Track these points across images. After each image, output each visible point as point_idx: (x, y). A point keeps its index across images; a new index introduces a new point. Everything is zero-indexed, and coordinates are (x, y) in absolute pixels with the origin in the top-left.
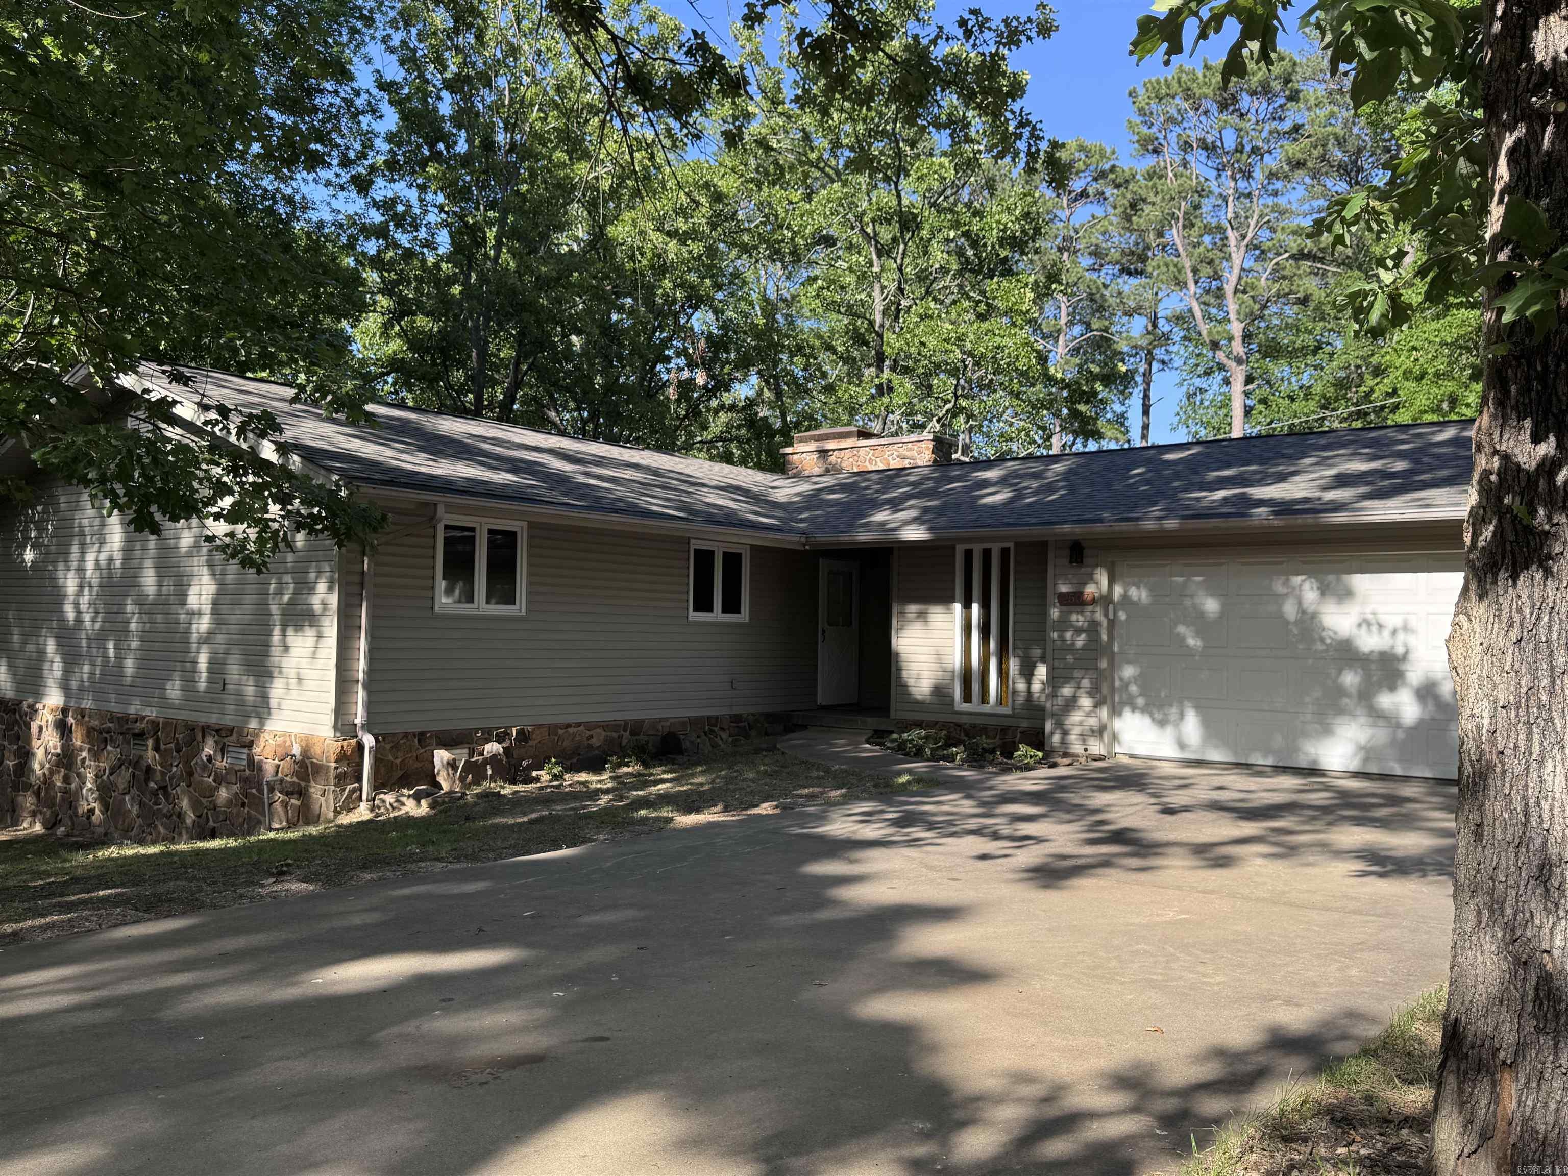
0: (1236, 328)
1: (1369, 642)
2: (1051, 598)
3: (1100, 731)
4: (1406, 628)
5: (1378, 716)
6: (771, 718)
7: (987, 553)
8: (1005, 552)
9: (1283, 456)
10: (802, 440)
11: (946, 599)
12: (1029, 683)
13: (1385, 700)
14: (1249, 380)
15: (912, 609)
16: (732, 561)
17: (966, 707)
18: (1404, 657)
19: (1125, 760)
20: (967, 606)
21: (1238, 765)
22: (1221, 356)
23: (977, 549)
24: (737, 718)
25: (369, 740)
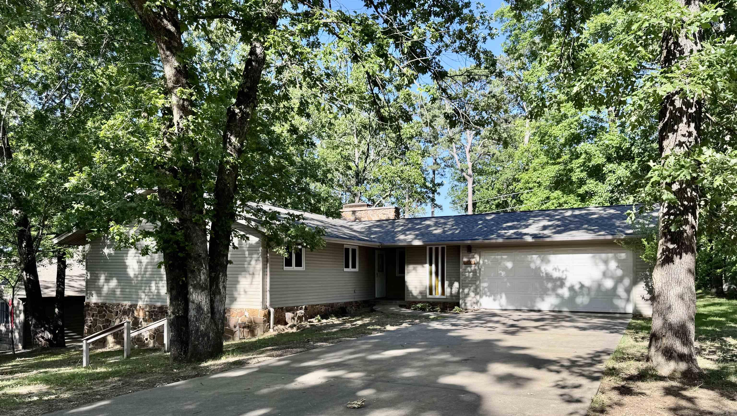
0: (470, 165)
1: (556, 275)
2: (461, 263)
3: (477, 303)
4: (566, 270)
5: (558, 295)
6: (365, 302)
7: (437, 249)
8: (443, 249)
9: (523, 219)
10: (346, 207)
11: (422, 263)
12: (451, 289)
13: (560, 291)
14: (474, 183)
15: (411, 267)
16: (354, 251)
17: (430, 296)
18: (565, 279)
19: (484, 310)
20: (431, 265)
21: (517, 310)
22: (464, 174)
23: (434, 248)
24: (356, 302)
25: (272, 310)
